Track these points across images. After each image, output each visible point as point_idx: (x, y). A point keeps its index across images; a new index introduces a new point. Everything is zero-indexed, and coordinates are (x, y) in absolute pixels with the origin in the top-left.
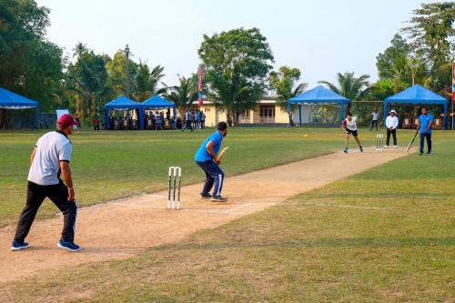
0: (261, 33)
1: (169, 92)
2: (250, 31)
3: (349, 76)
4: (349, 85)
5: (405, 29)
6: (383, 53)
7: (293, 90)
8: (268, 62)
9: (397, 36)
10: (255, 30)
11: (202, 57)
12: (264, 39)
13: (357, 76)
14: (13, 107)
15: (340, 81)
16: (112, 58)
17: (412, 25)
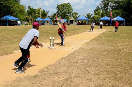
0: (70, 4)
1: (50, 17)
2: (68, 4)
3: (89, 14)
4: (89, 16)
5: (100, 5)
6: (95, 10)
7: (77, 17)
8: (72, 11)
9: (98, 6)
10: (69, 3)
11: (57, 9)
12: (71, 6)
13: (90, 14)
14: (13, 20)
15: (87, 15)
16: (37, 9)
17: (101, 4)
